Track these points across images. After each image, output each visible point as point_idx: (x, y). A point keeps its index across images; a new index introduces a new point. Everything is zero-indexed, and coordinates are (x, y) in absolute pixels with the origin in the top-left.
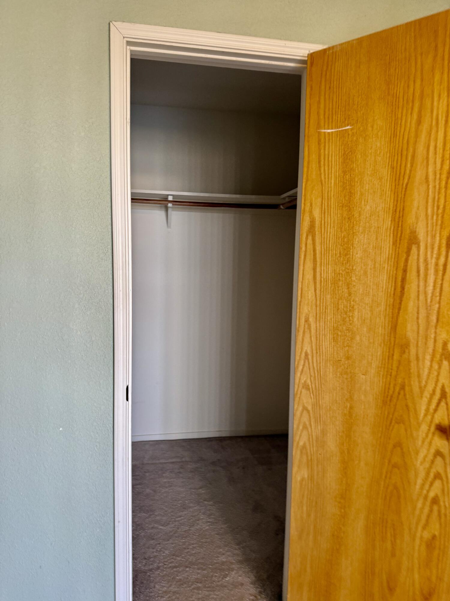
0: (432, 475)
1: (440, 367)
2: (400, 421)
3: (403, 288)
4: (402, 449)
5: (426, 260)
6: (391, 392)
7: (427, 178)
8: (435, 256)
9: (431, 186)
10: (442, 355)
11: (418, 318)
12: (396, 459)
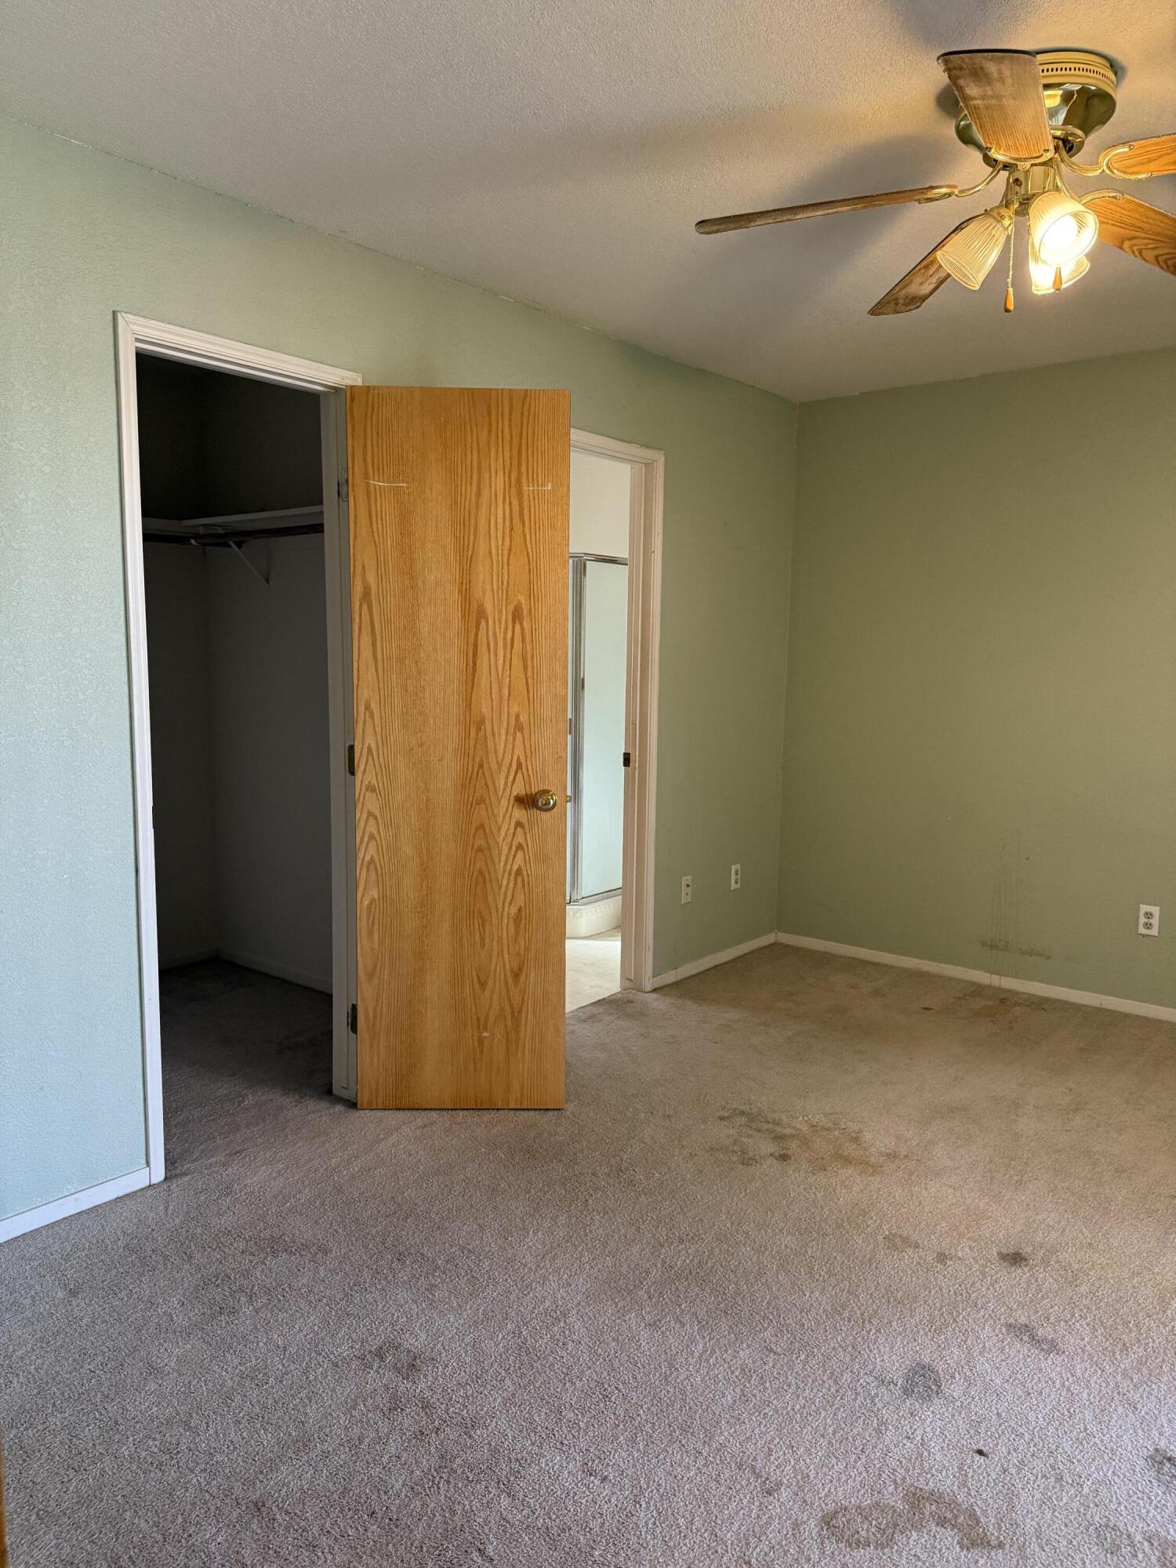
0: (514, 848)
1: (514, 740)
2: (481, 801)
3: (475, 663)
4: (484, 831)
5: (495, 635)
6: (469, 774)
7: (490, 552)
8: (502, 630)
9: (494, 561)
10: (516, 726)
11: (491, 693)
12: (480, 842)
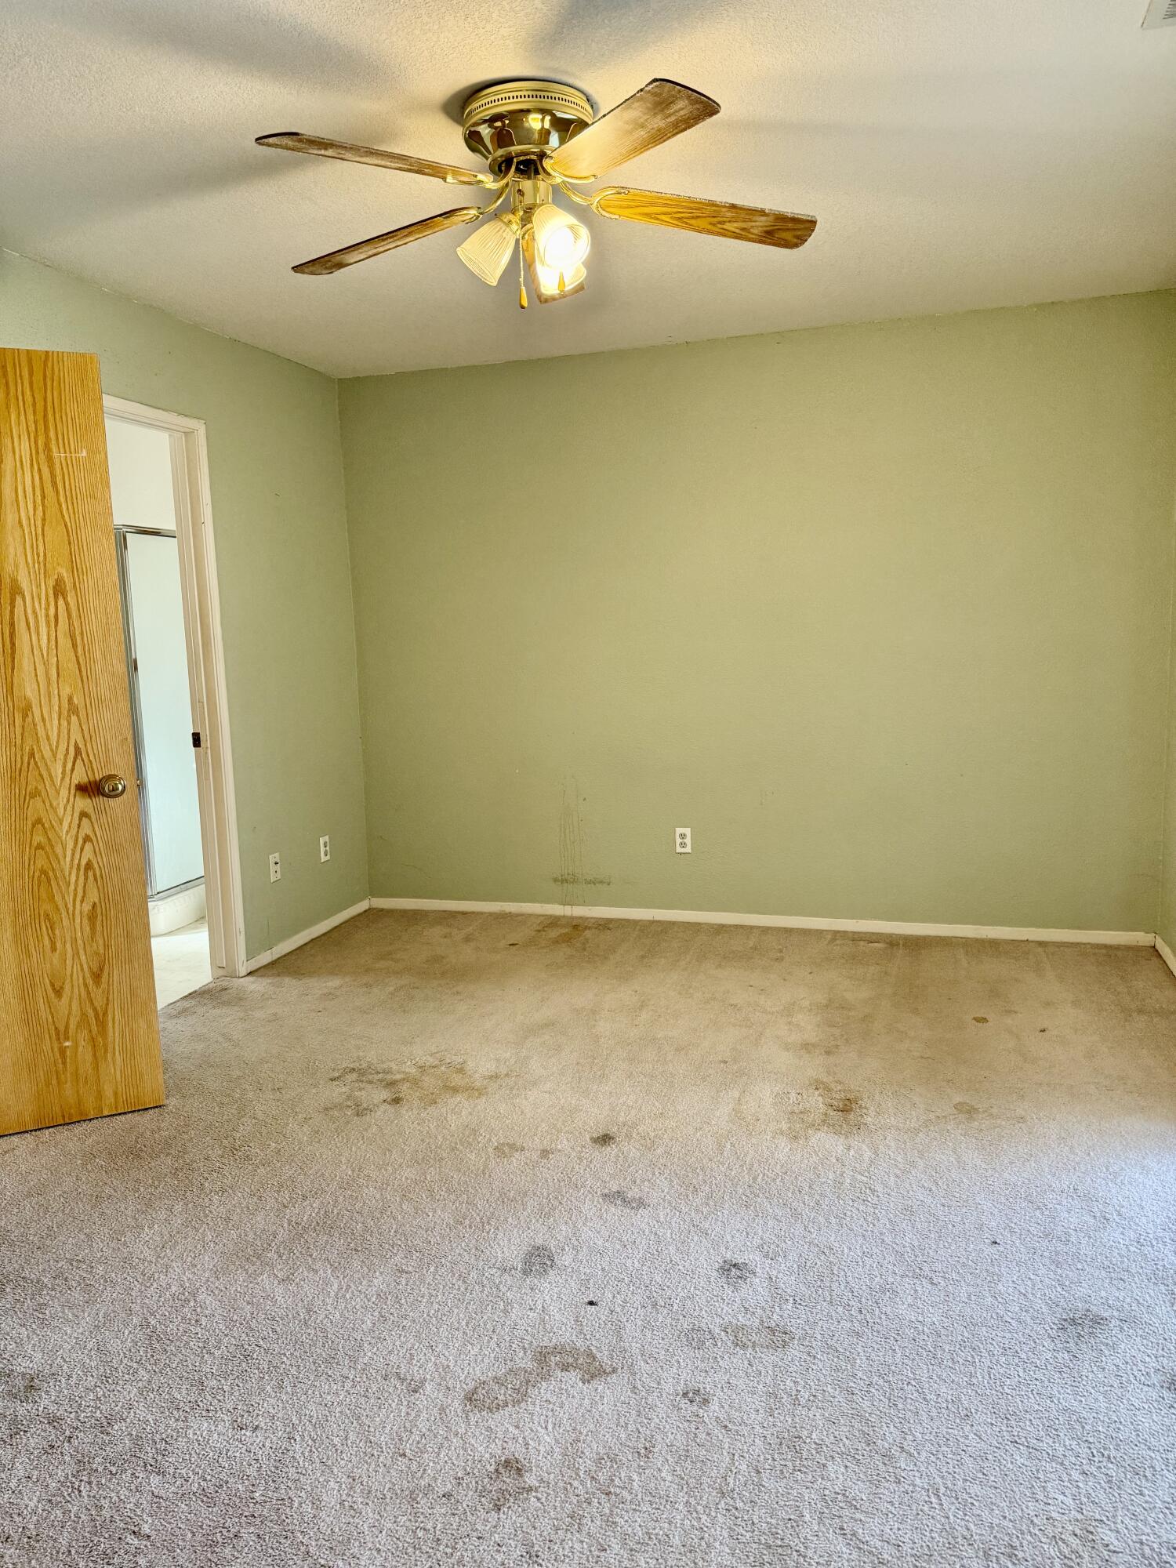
0: (80, 841)
1: (69, 724)
2: (36, 793)
3: (13, 644)
4: (43, 825)
5: (34, 612)
6: (18, 766)
7: (20, 522)
8: (43, 606)
9: (26, 532)
10: (69, 711)
11: (36, 675)
12: (39, 838)
